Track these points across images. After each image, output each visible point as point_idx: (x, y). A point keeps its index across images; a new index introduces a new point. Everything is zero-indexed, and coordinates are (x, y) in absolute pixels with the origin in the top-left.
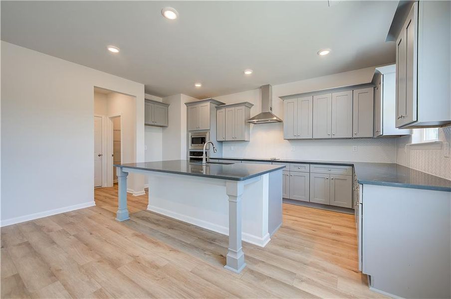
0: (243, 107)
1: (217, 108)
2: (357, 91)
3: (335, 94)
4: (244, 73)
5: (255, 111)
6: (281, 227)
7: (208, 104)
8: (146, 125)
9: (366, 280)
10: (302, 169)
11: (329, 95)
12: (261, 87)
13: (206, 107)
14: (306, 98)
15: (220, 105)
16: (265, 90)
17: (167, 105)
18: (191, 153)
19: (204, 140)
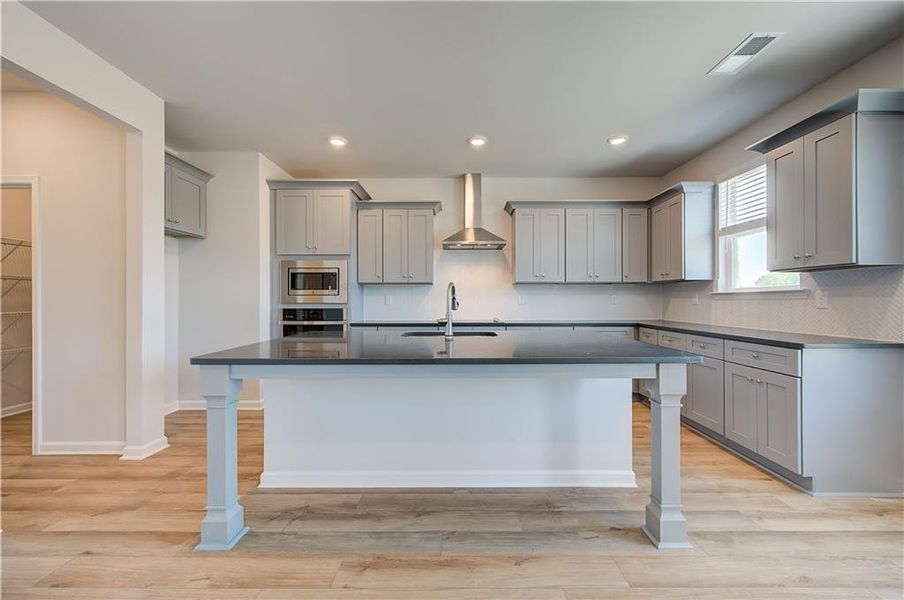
0: (429, 213)
1: (359, 205)
7: (347, 191)
11: (589, 212)
12: (462, 176)
13: (343, 198)
14: (554, 212)
15: (363, 200)
17: (206, 175)
18: (289, 314)
19: (327, 281)
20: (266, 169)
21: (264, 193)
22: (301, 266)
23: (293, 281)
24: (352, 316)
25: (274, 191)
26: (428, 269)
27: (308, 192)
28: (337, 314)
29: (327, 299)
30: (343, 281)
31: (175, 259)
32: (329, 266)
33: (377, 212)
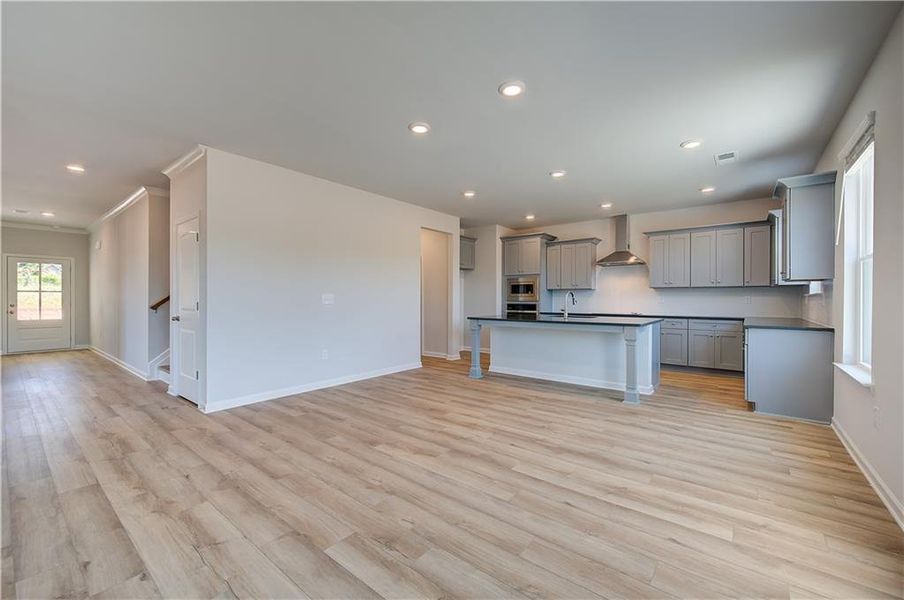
0: (588, 244)
1: (548, 245)
2: (748, 230)
3: (720, 232)
4: (600, 206)
5: (606, 248)
6: (661, 385)
7: (538, 239)
8: (461, 269)
10: (678, 326)
11: (712, 233)
12: (615, 217)
13: (536, 243)
14: (681, 236)
15: (551, 240)
16: (620, 221)
17: (475, 240)
18: (510, 306)
19: (530, 288)
20: (500, 231)
21: (499, 243)
22: (522, 281)
23: (515, 289)
24: (543, 307)
25: (503, 243)
27: (524, 241)
28: (533, 307)
29: (528, 299)
30: (537, 288)
31: (463, 280)
33: (557, 246)
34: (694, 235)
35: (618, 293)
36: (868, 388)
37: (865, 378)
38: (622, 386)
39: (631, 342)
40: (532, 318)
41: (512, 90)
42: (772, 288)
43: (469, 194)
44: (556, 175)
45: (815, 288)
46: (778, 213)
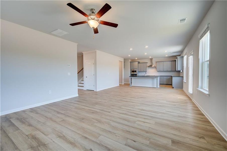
0: (146, 63)
2: (172, 62)
3: (168, 62)
4: (149, 57)
5: (149, 64)
6: (160, 86)
7: (137, 62)
9: (173, 88)
11: (167, 62)
14: (162, 62)
15: (139, 63)
16: (151, 60)
18: (131, 75)
19: (136, 71)
20: (130, 61)
24: (138, 75)
25: (130, 63)
26: (146, 70)
27: (134, 63)
28: (136, 75)
29: (135, 73)
30: (137, 71)
32: (135, 70)
33: (140, 64)
34: (164, 62)
35: (151, 72)
36: (186, 82)
37: (185, 82)
38: (155, 86)
39: (157, 79)
40: (136, 76)
41: (147, 47)
42: (176, 71)
43: (129, 56)
44: (145, 54)
45: (181, 71)
46: (176, 60)
